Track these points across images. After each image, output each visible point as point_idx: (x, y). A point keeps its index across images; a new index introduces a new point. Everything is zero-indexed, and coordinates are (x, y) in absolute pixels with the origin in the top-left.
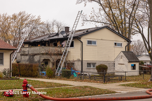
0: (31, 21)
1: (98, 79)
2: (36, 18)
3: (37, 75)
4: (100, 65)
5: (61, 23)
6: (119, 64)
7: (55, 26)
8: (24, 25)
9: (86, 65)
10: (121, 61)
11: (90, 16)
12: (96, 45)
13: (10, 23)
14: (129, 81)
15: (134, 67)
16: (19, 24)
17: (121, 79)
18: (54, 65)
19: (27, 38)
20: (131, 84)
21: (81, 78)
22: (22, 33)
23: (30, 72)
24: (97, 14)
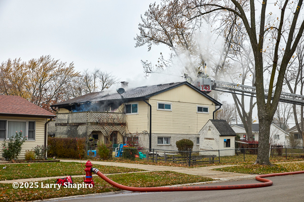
0: (59, 71)
1: (178, 160)
2: (67, 66)
3: (83, 156)
4: (182, 140)
5: (107, 75)
6: (205, 138)
7: (98, 80)
8: (48, 78)
9: (156, 140)
10: (209, 134)
11: (156, 65)
12: (171, 110)
13: (25, 74)
14: (224, 164)
15: (228, 143)
16: (39, 76)
17: (212, 160)
18: (107, 139)
19: (52, 98)
20: (230, 168)
21: (153, 159)
22: (46, 90)
23: (72, 150)
24: (167, 62)
